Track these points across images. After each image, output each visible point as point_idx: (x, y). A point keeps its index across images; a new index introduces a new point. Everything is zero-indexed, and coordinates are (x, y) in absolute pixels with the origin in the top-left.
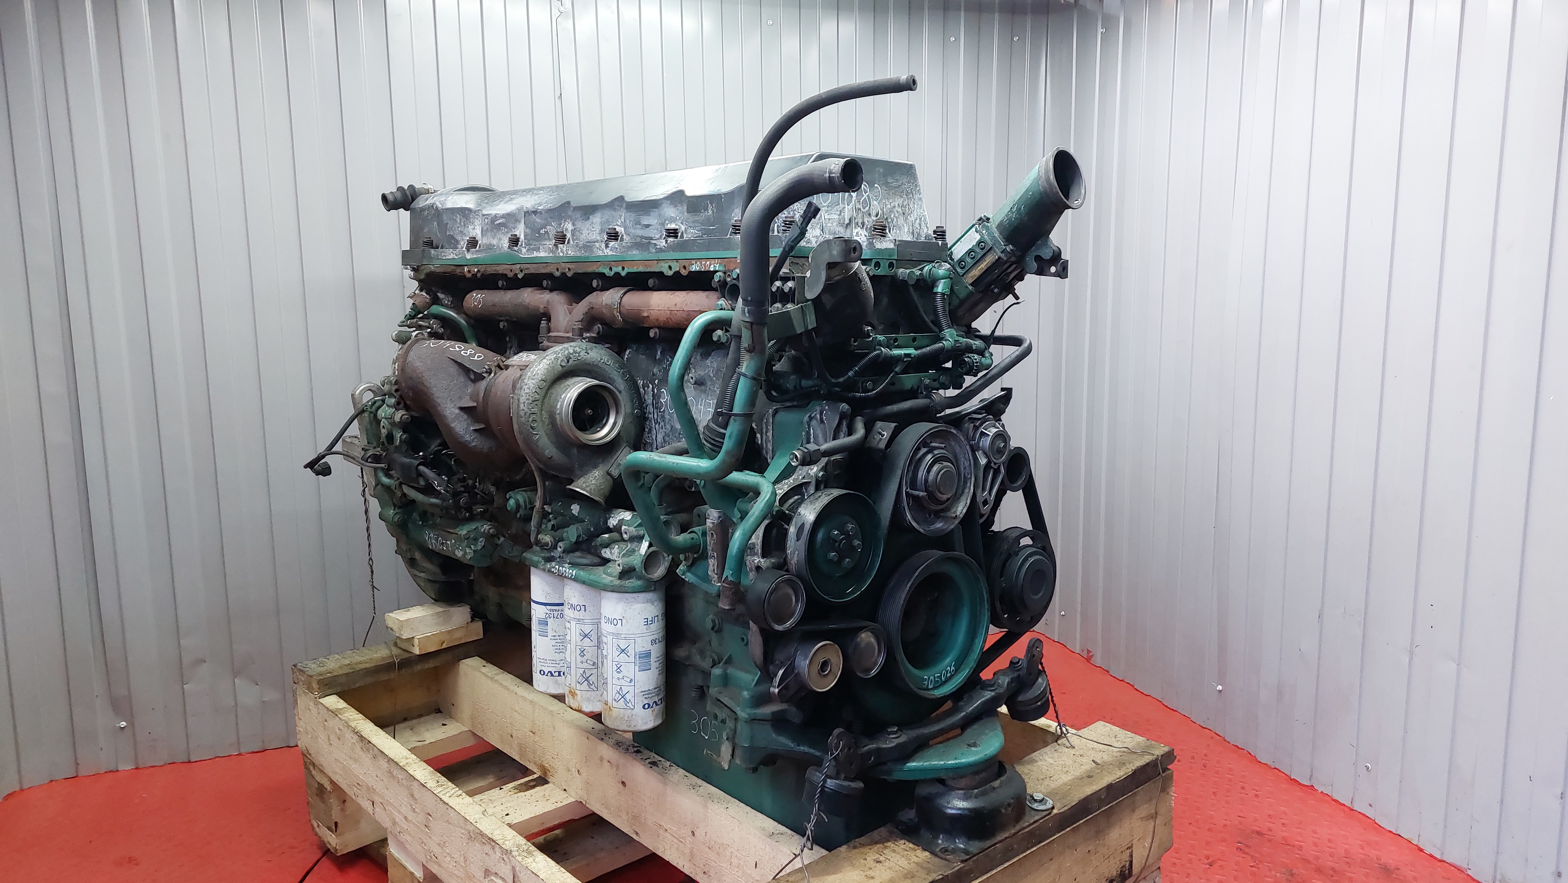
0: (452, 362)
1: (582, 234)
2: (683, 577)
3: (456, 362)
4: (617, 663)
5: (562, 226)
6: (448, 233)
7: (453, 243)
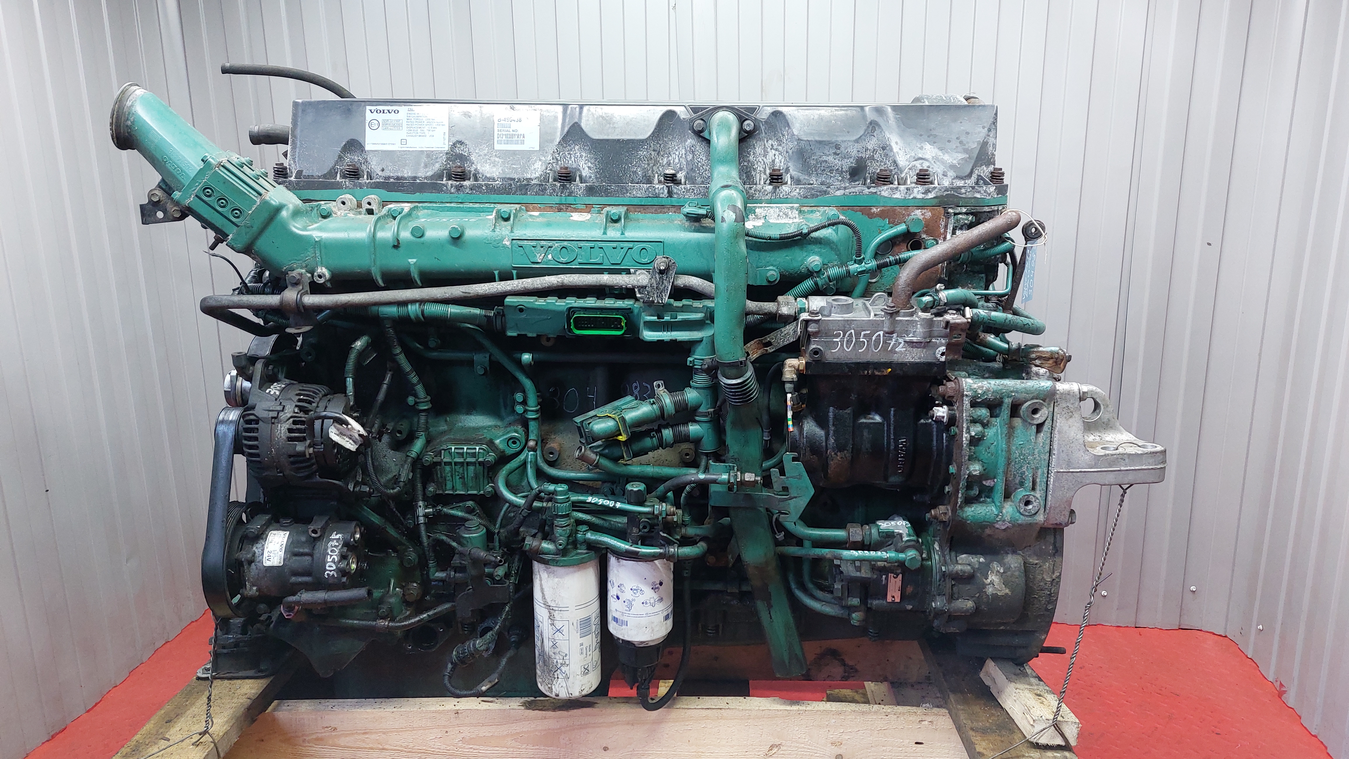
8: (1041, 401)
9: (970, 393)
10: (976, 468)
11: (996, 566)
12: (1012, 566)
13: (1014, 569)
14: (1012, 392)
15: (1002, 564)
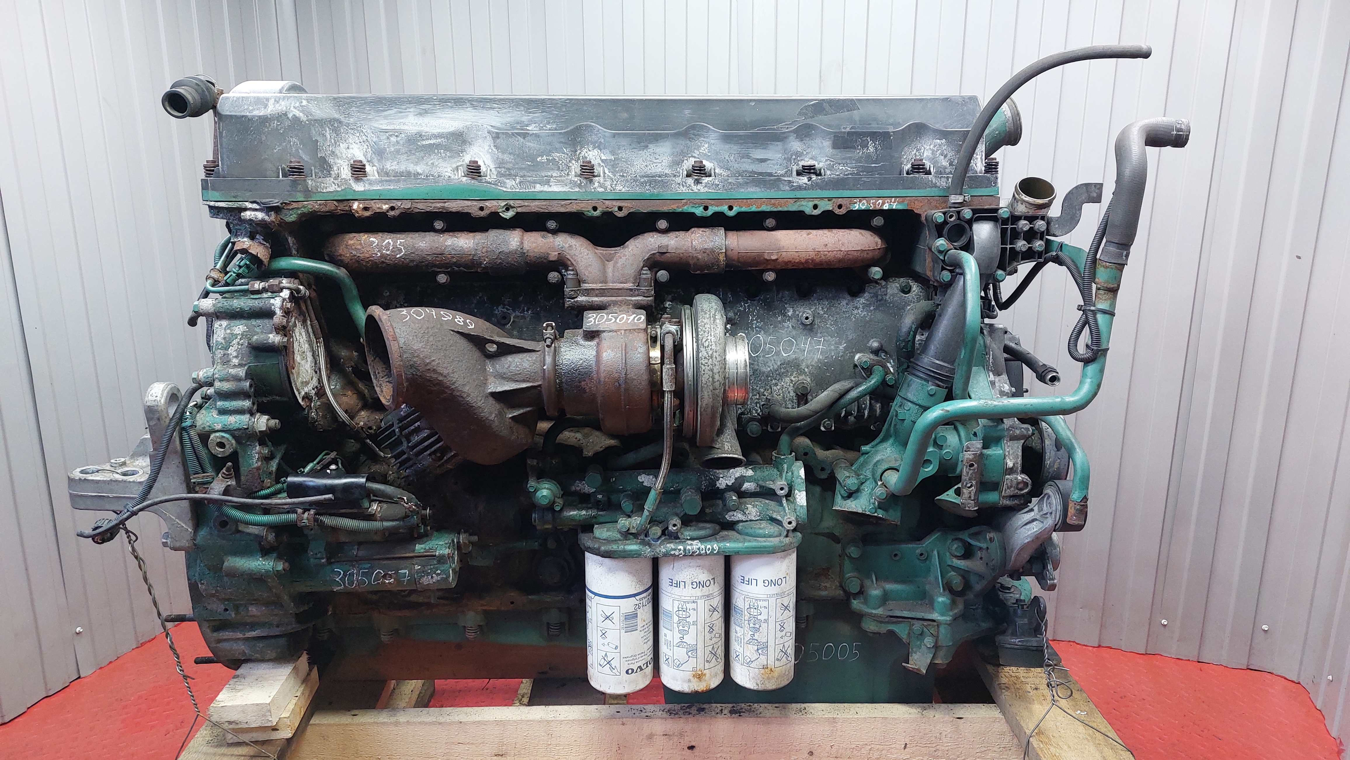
0: (458, 335)
1: (632, 165)
2: (876, 514)
3: (458, 332)
4: (780, 623)
5: (578, 153)
6: (319, 155)
7: (325, 167)
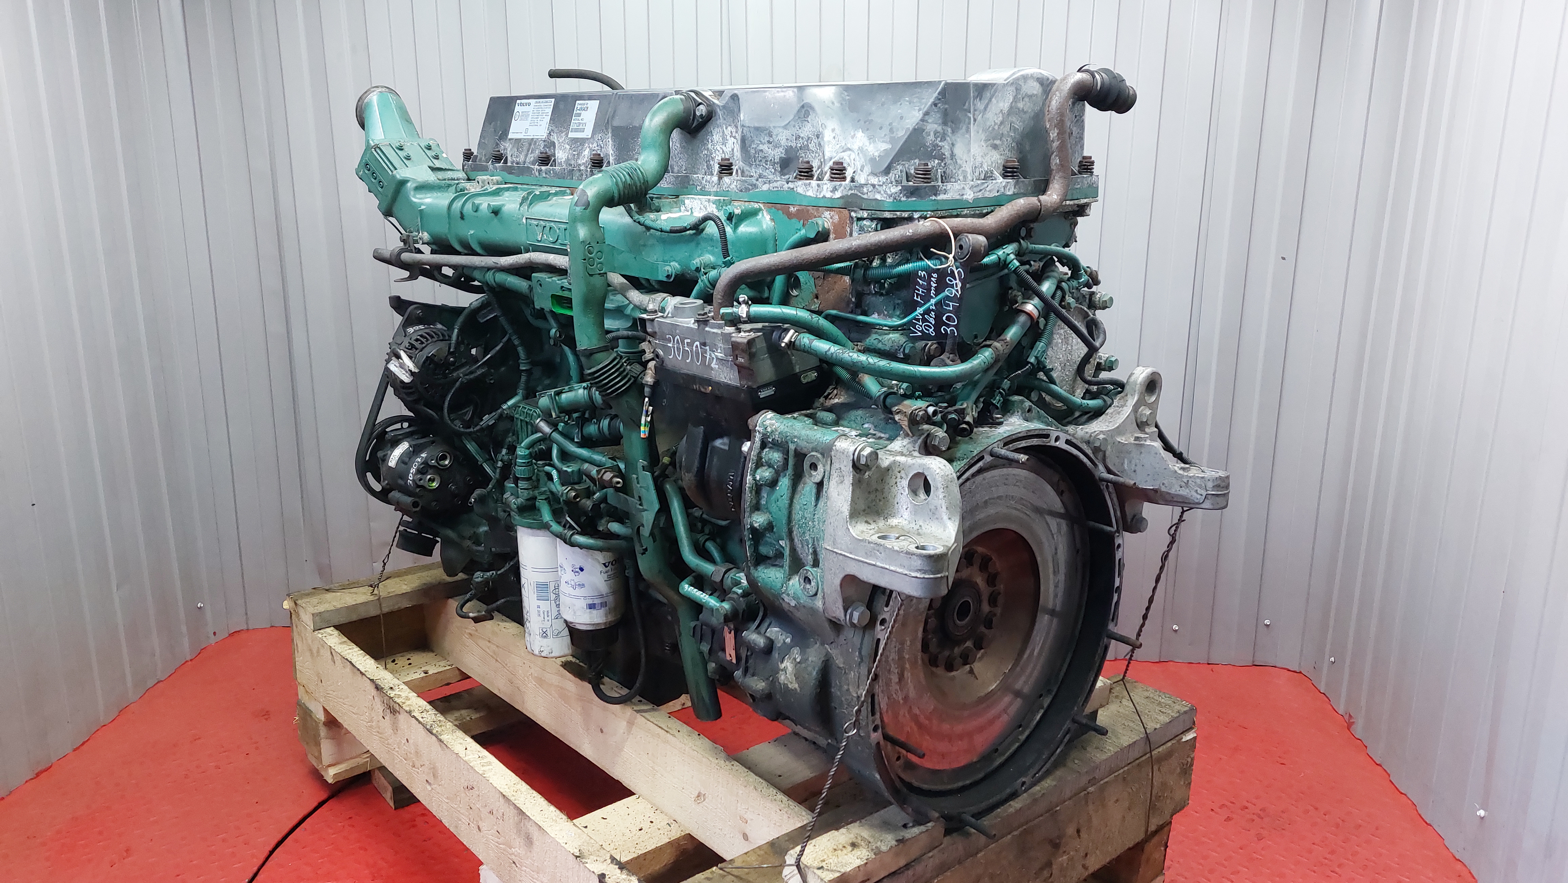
8: (819, 456)
9: (761, 430)
10: (759, 520)
11: (796, 653)
12: (810, 659)
13: (809, 663)
14: (795, 437)
15: (803, 652)
